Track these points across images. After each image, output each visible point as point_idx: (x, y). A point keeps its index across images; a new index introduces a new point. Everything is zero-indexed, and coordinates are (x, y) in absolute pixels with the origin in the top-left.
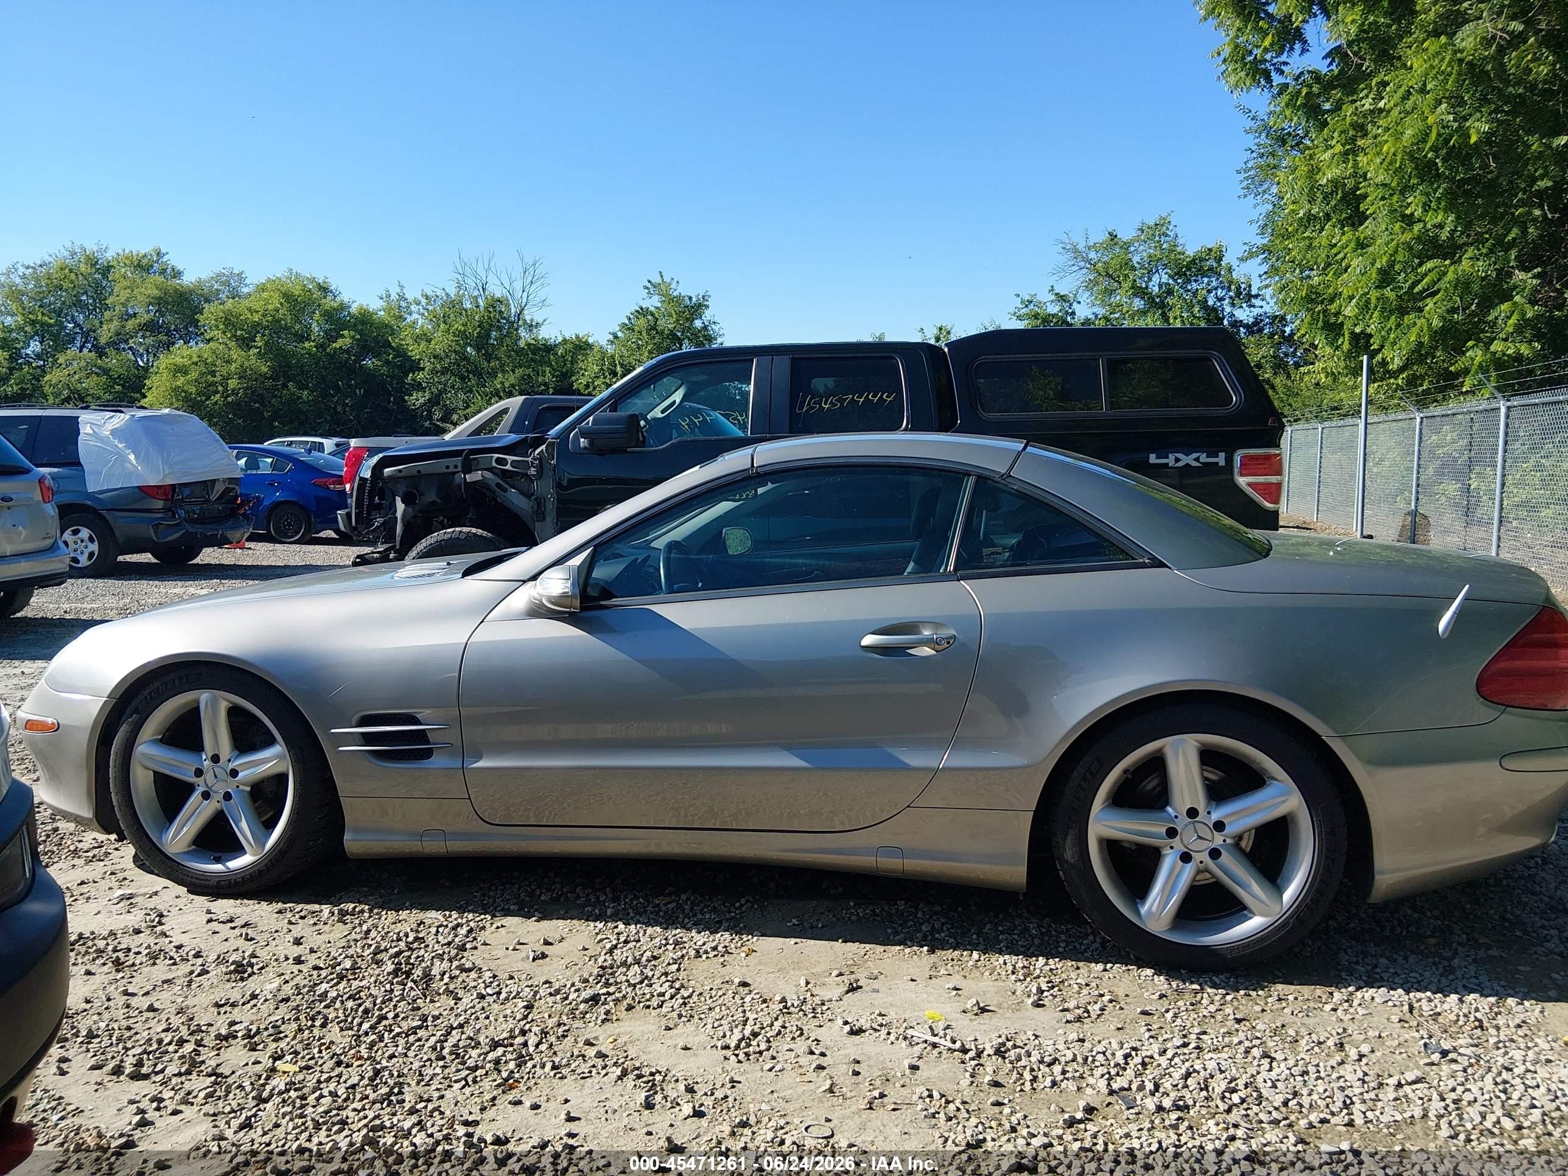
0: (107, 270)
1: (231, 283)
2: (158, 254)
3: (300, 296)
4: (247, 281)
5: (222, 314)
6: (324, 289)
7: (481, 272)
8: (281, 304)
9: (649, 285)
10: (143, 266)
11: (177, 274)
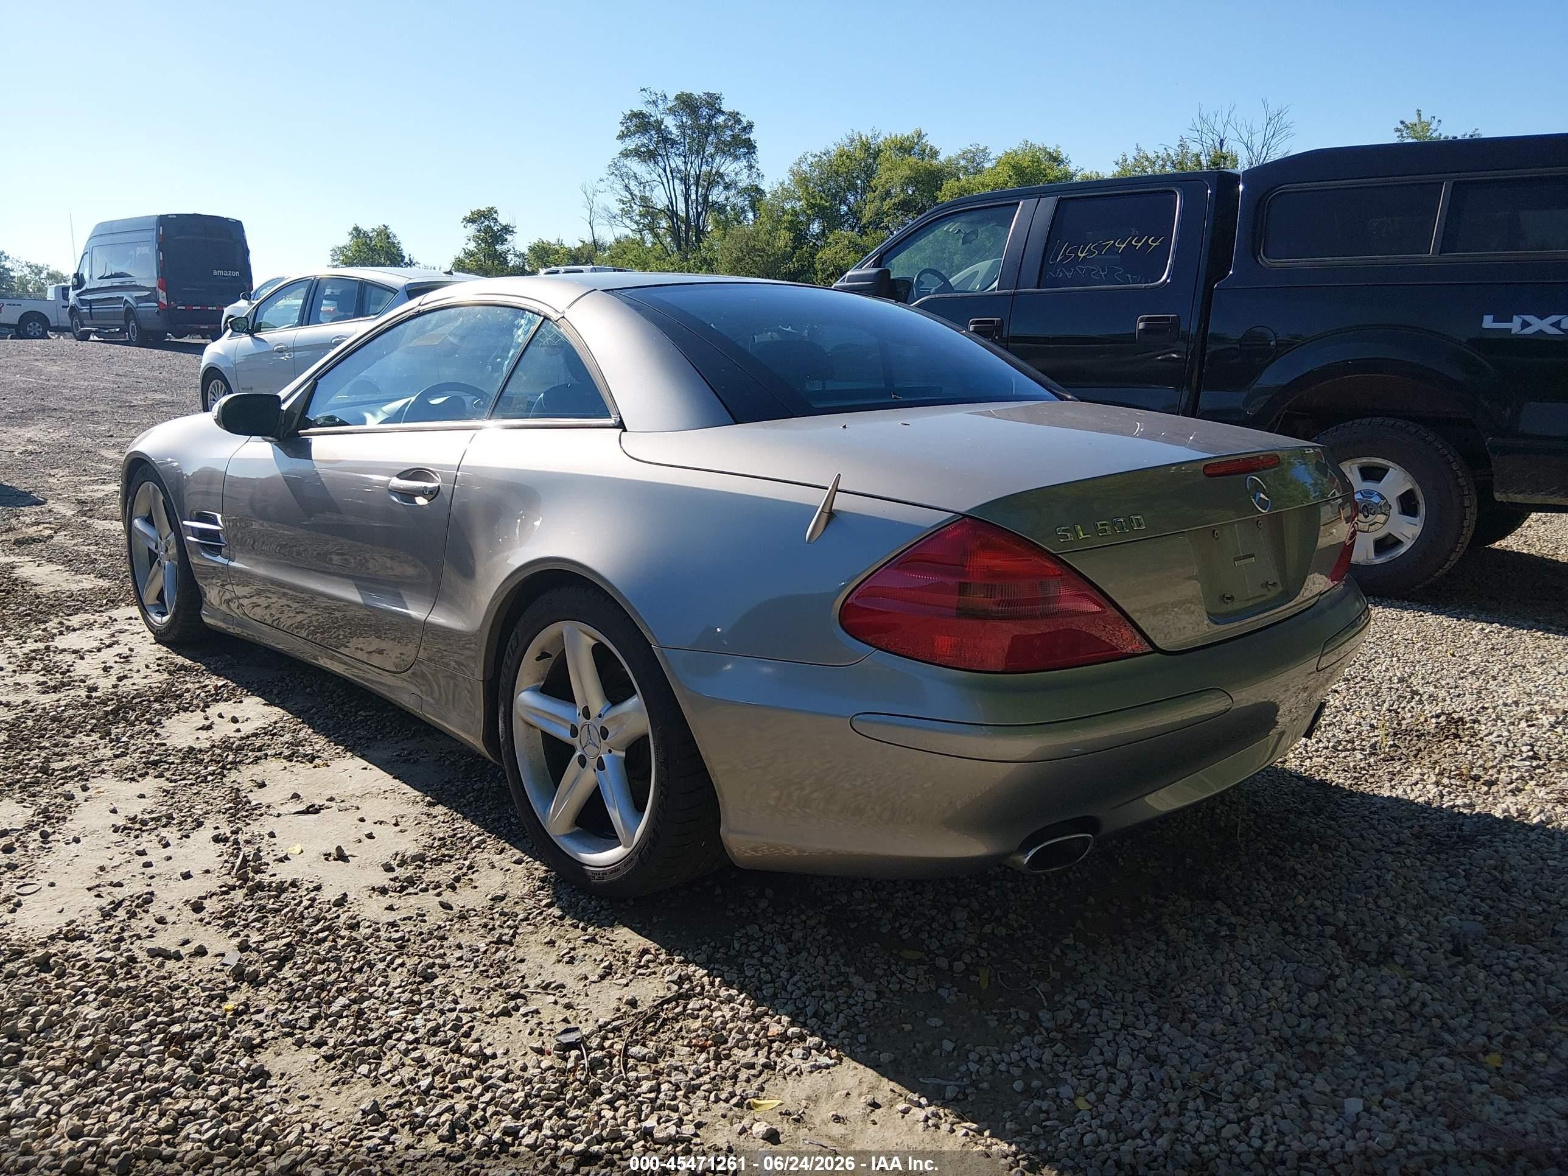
0: (877, 153)
1: (974, 160)
2: (919, 136)
3: (1029, 167)
4: (991, 157)
5: (956, 190)
6: (1055, 159)
7: (1219, 127)
8: (1010, 176)
9: (1401, 126)
10: (905, 148)
11: (934, 154)
